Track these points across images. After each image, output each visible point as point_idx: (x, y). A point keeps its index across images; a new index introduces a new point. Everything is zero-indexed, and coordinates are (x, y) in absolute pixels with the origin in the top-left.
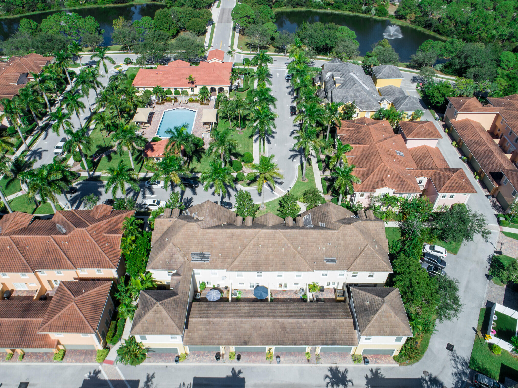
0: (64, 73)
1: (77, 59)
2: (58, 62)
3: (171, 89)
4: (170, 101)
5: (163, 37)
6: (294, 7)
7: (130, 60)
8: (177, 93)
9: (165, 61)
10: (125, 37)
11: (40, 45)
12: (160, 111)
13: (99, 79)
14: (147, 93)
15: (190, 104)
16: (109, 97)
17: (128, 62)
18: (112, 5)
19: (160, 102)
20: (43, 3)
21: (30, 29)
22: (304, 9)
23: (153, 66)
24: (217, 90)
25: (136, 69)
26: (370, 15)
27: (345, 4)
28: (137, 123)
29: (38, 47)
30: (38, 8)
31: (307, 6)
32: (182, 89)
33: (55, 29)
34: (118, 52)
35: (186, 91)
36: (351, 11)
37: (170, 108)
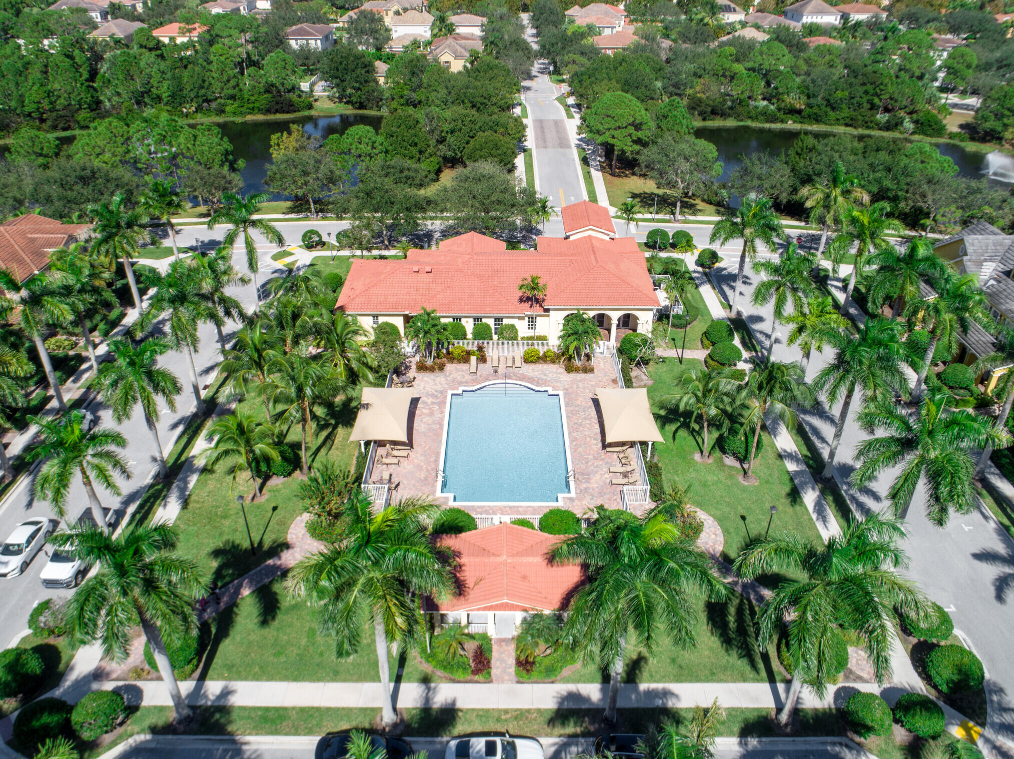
0: (120, 272)
1: (166, 235)
2: (98, 235)
3: (463, 321)
4: (465, 358)
5: (411, 174)
6: (704, 119)
7: (320, 236)
8: (482, 333)
9: (422, 240)
10: (305, 173)
11: (54, 190)
12: (433, 396)
13: (229, 291)
14: (386, 334)
15: (532, 370)
16: (271, 352)
17: (312, 242)
18: (260, 117)
19: (429, 362)
20: (92, 111)
21: (41, 155)
22: (731, 123)
23: (385, 253)
24: (614, 322)
25: (336, 262)
26: (901, 133)
27: (833, 109)
28: (367, 443)
29: (49, 200)
30: (78, 122)
31: (738, 117)
32: (498, 320)
33: (107, 156)
34: (281, 216)
35: (513, 326)
36: (850, 126)
37: (466, 383)
